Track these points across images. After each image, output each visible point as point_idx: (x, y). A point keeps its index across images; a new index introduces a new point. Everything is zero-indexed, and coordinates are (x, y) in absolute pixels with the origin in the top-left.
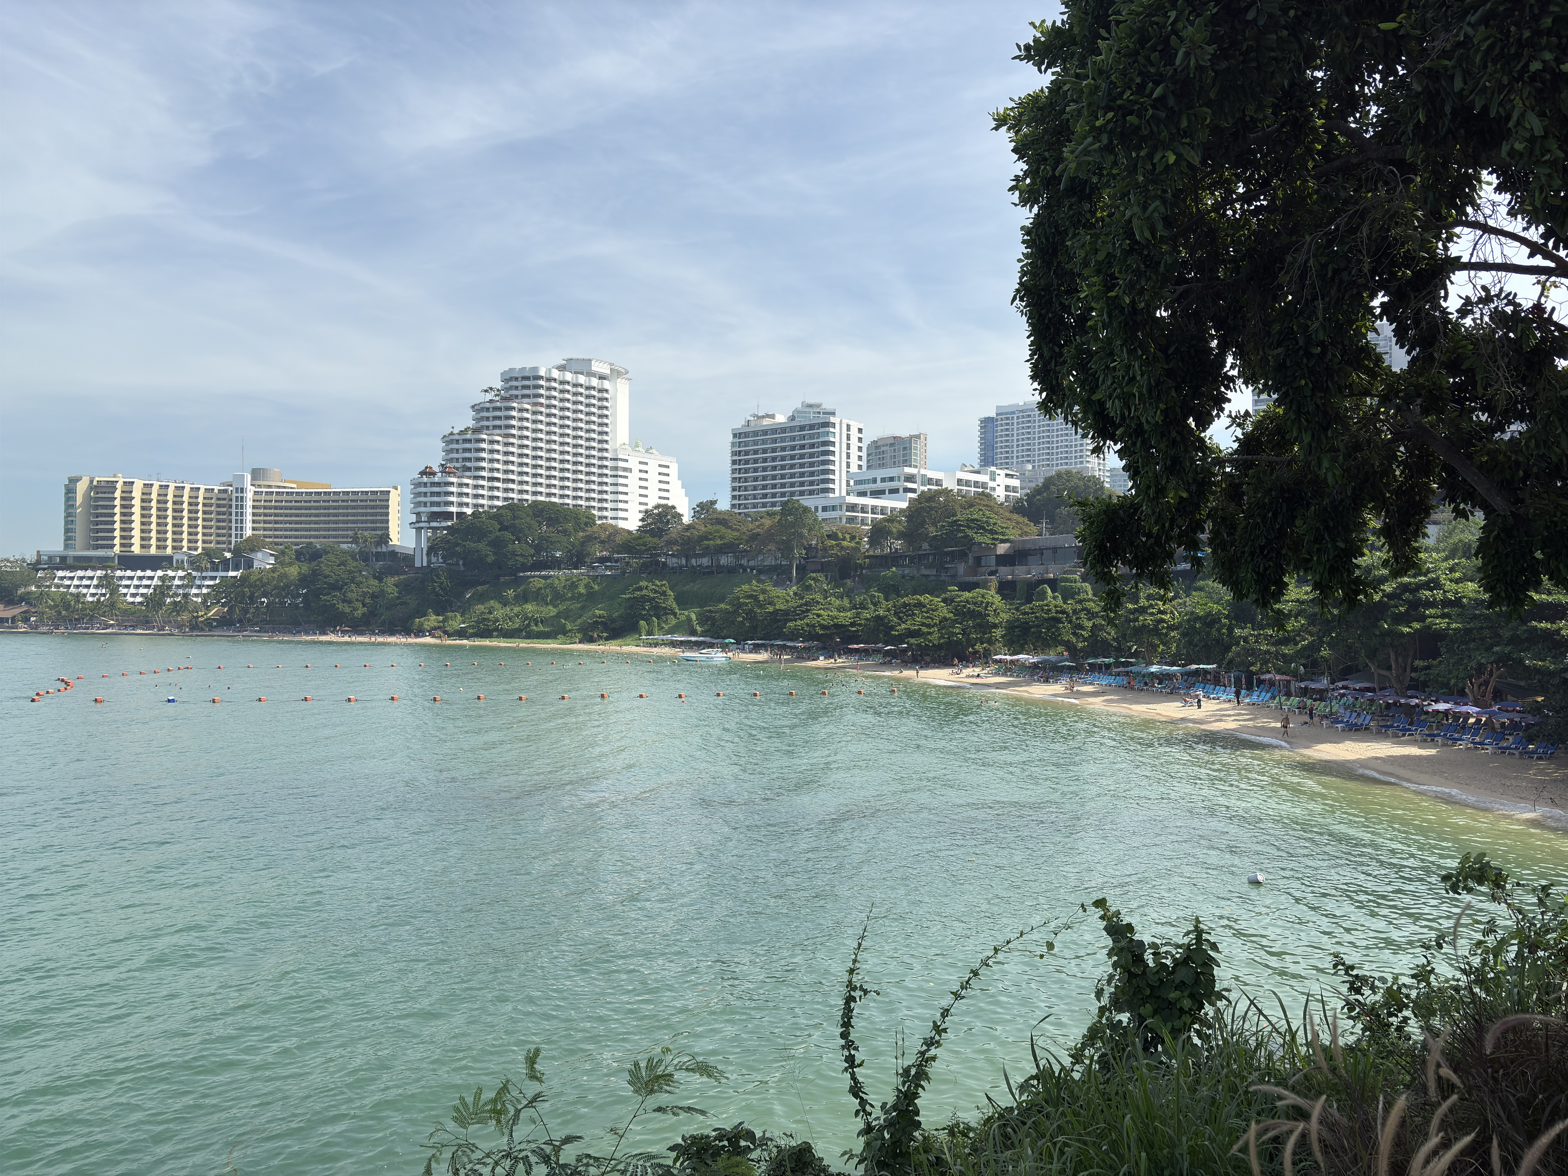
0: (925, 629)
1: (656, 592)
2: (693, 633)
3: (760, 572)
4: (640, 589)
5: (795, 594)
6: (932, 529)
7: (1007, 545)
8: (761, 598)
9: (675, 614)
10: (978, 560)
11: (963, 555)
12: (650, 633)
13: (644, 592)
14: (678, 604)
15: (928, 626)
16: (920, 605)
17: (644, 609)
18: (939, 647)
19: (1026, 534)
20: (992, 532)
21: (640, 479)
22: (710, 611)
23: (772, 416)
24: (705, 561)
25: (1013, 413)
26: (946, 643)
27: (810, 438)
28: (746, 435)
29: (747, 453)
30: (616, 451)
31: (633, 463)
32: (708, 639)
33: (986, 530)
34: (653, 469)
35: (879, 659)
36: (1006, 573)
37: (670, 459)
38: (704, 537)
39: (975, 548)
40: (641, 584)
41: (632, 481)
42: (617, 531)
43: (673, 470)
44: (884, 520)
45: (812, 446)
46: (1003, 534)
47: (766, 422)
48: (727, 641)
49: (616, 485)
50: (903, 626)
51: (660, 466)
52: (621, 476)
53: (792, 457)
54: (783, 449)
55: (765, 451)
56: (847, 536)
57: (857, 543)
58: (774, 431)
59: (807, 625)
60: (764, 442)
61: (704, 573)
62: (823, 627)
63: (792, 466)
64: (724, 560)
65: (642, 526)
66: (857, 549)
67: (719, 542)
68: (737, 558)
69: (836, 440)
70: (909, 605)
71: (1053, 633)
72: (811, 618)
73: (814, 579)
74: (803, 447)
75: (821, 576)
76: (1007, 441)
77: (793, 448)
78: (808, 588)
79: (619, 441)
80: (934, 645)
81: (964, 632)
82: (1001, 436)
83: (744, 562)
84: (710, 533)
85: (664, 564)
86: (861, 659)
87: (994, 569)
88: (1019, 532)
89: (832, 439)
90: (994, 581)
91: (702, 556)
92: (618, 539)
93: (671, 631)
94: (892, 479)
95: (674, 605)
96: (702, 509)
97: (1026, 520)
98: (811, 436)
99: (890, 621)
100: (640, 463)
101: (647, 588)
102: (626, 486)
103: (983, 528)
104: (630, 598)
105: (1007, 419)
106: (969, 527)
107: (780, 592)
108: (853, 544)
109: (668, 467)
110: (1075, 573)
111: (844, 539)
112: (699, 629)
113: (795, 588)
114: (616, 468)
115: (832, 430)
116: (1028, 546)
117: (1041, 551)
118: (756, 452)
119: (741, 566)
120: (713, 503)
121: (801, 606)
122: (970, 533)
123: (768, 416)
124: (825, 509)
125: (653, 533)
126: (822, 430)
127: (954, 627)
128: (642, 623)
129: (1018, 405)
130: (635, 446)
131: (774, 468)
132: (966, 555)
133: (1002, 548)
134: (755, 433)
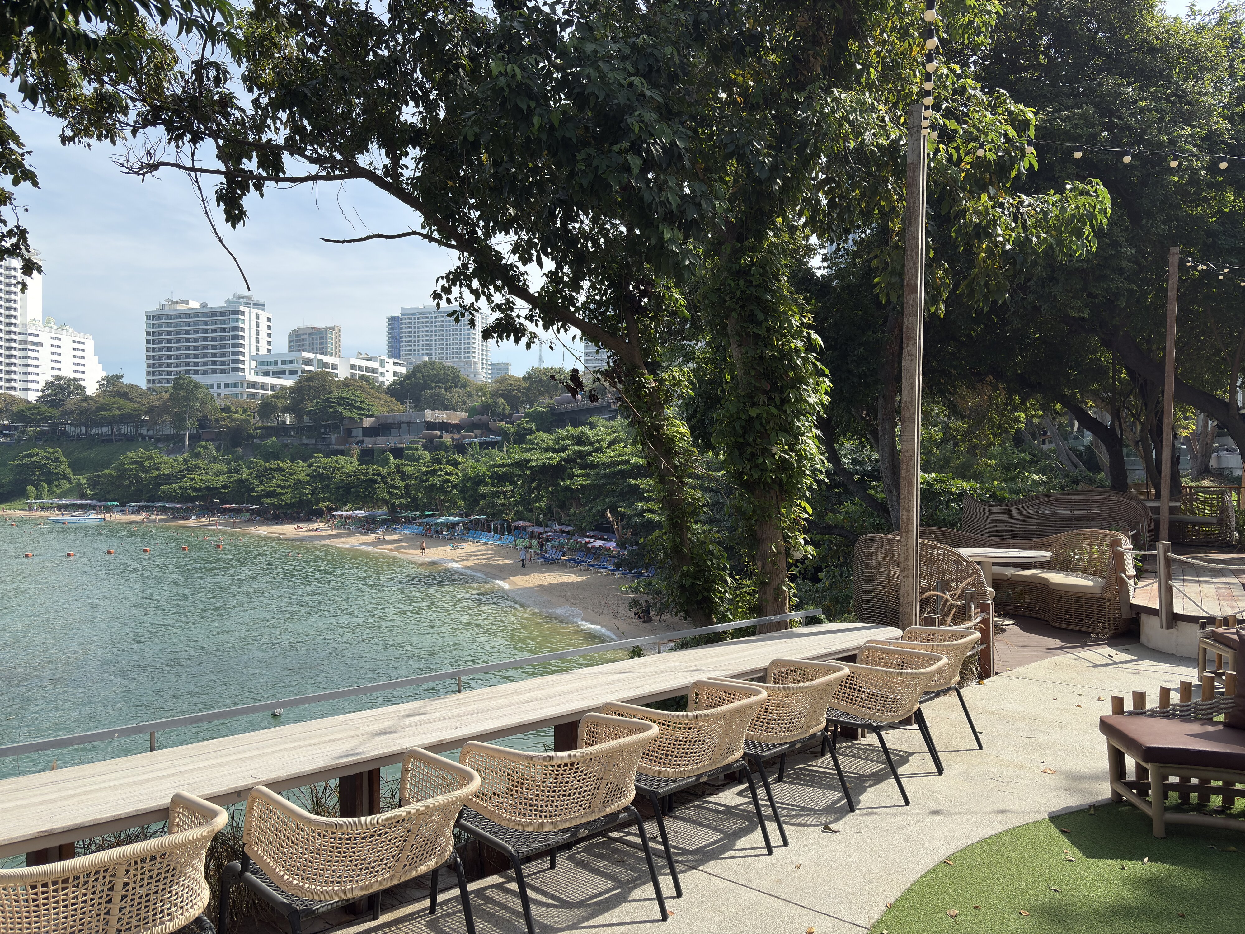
0: (279, 491)
1: (47, 458)
2: (83, 496)
3: (158, 440)
4: (31, 456)
5: (185, 460)
6: (310, 405)
7: (372, 420)
8: (146, 463)
9: (69, 479)
10: (349, 432)
11: (336, 427)
12: (38, 497)
13: (35, 459)
14: (73, 470)
15: (283, 487)
16: (280, 470)
17: (35, 475)
18: (292, 505)
19: (392, 410)
20: (359, 408)
21: (52, 353)
22: (98, 476)
23: (187, 303)
24: (105, 430)
25: (414, 314)
26: (298, 502)
27: (222, 324)
28: (160, 317)
29: (160, 334)
30: (25, 325)
31: (44, 338)
32: (94, 502)
33: (354, 407)
34: (67, 344)
35: (246, 516)
36: (369, 443)
37: (85, 336)
38: (102, 408)
39: (346, 422)
40: (32, 451)
41: (44, 355)
42: (14, 400)
43: (89, 346)
44: (272, 396)
45: (223, 330)
46: (369, 410)
47: (180, 307)
48: (109, 503)
49: (26, 358)
50: (262, 487)
51: (74, 342)
52: (31, 350)
53: (205, 340)
54: (196, 332)
55: (178, 333)
56: (240, 410)
57: (249, 416)
58: (187, 315)
59: (180, 488)
60: (177, 324)
61: (103, 441)
62: (195, 490)
63: (204, 348)
64: (126, 430)
65: (42, 397)
66: (247, 421)
67: (117, 413)
68: (136, 428)
69: (246, 326)
70: (270, 469)
71: (370, 492)
72: (185, 483)
73: (203, 447)
74: (214, 331)
75: (211, 446)
76: (410, 337)
77: (205, 331)
78: (197, 455)
79: (30, 317)
80: (286, 504)
81: (313, 492)
82: (405, 332)
83: (143, 431)
84: (108, 405)
85: (64, 433)
86: (230, 518)
87: (360, 439)
88: (388, 409)
89: (241, 325)
90: (356, 450)
91: (102, 426)
92: (15, 408)
93: (60, 496)
94: (291, 362)
95: (68, 471)
96: (108, 383)
97: (393, 399)
98: (223, 321)
99: (251, 483)
100: (52, 338)
101: (37, 454)
102: (37, 359)
103: (351, 405)
104: (18, 465)
105: (410, 318)
106: (339, 404)
107: (170, 459)
108: (244, 417)
109: (83, 343)
110: (417, 443)
111: (236, 412)
112: (89, 492)
113: (186, 455)
114: (25, 342)
115: (241, 317)
116: (388, 421)
117: (399, 426)
118: (169, 333)
119: (140, 435)
120: (120, 377)
121: (183, 471)
122: (340, 409)
123: (182, 302)
124: (227, 386)
125: (53, 404)
126: (232, 317)
127: (304, 488)
128: (30, 488)
129: (418, 308)
130: (46, 322)
131: (187, 348)
132: (339, 427)
133: (368, 422)
134: (169, 317)
